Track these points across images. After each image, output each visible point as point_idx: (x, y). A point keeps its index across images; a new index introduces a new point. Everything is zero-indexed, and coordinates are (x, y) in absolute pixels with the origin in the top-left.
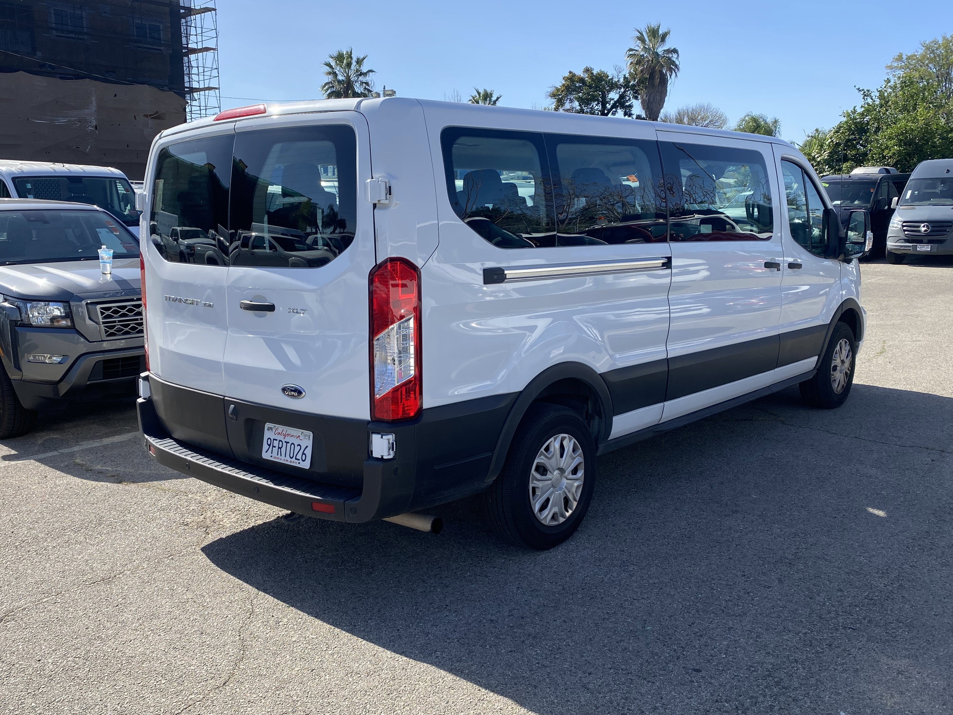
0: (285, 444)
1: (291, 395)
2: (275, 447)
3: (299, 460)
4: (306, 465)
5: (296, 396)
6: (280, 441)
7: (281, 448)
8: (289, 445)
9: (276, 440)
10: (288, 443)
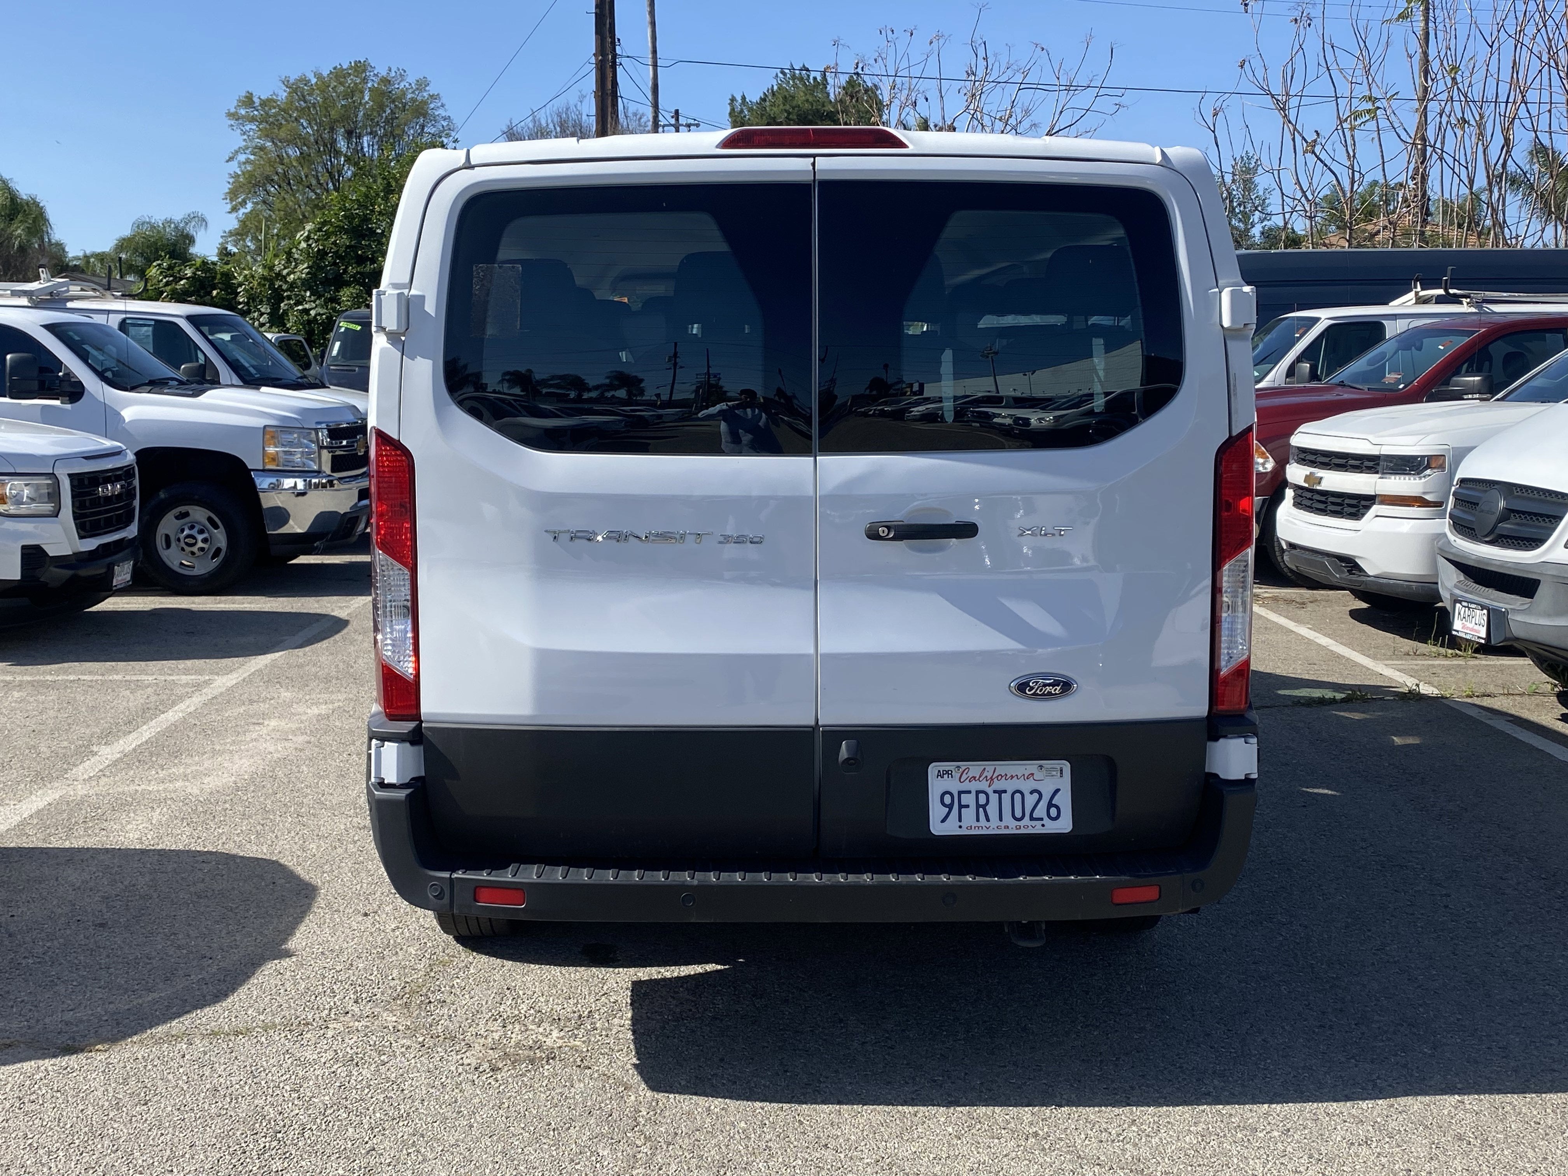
0: (994, 798)
1: (1043, 695)
2: (967, 806)
3: (1042, 819)
4: (1064, 825)
5: (1056, 694)
6: (978, 792)
7: (984, 807)
8: (1006, 798)
9: (969, 792)
10: (1005, 792)
